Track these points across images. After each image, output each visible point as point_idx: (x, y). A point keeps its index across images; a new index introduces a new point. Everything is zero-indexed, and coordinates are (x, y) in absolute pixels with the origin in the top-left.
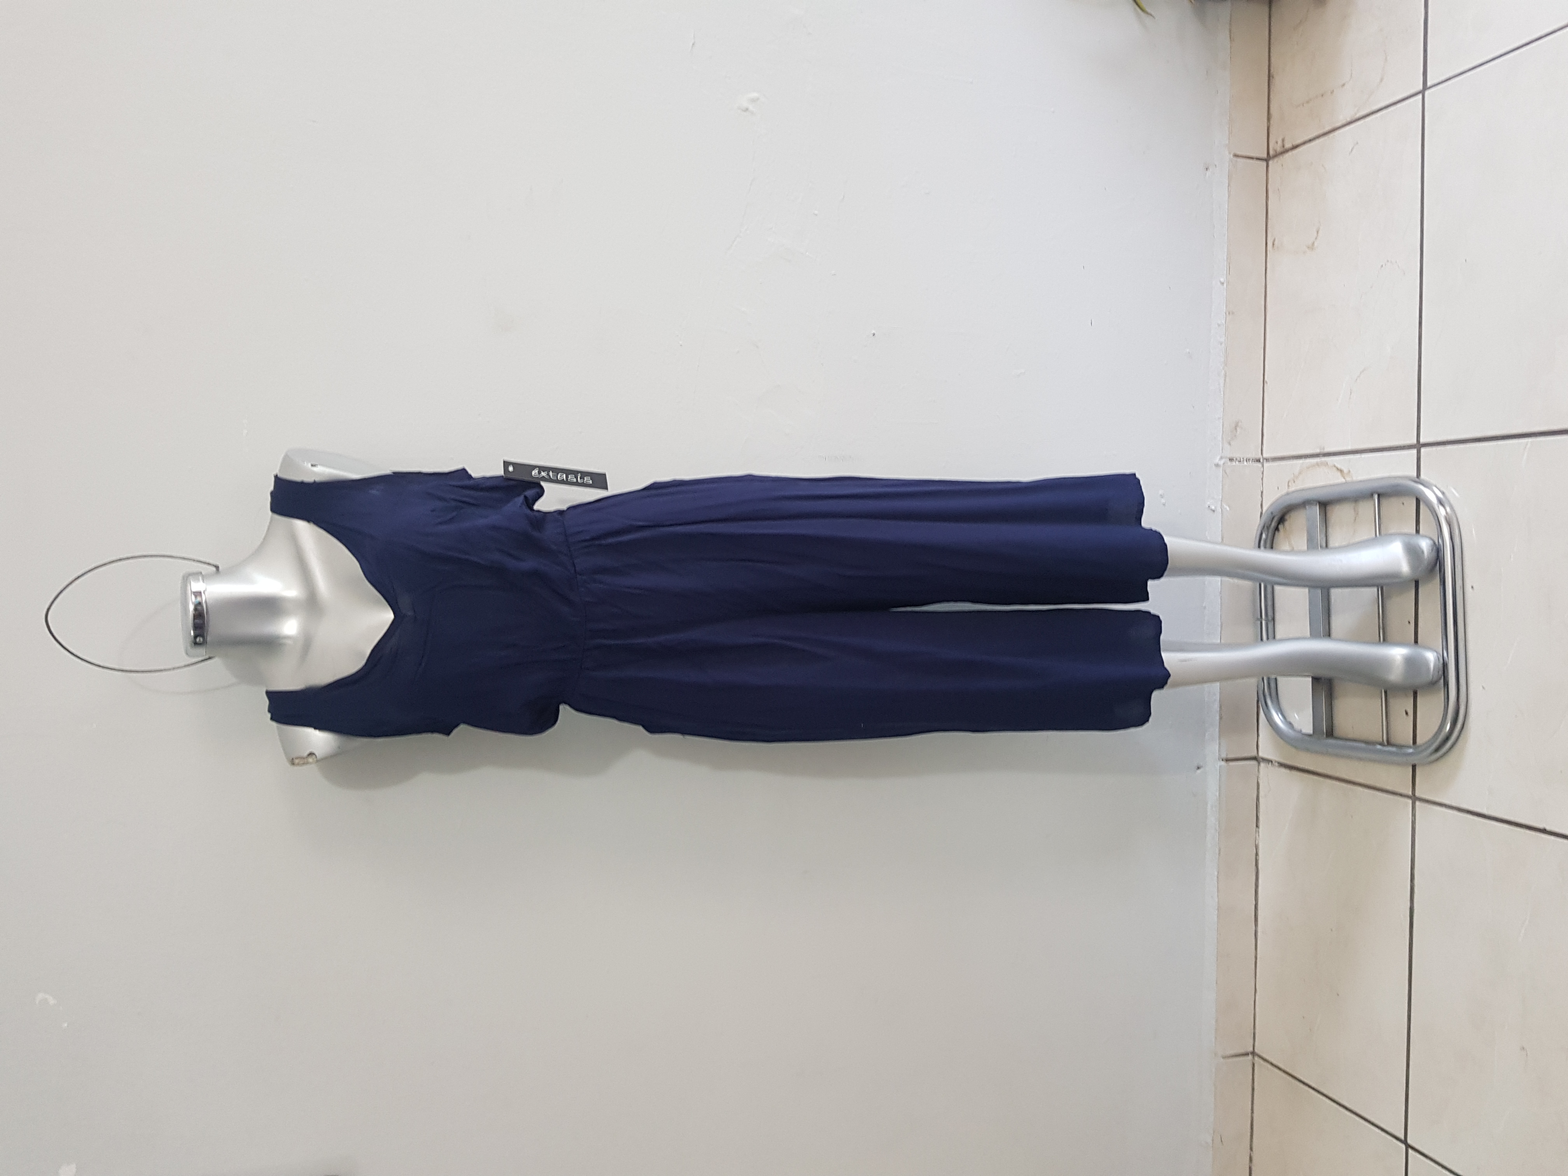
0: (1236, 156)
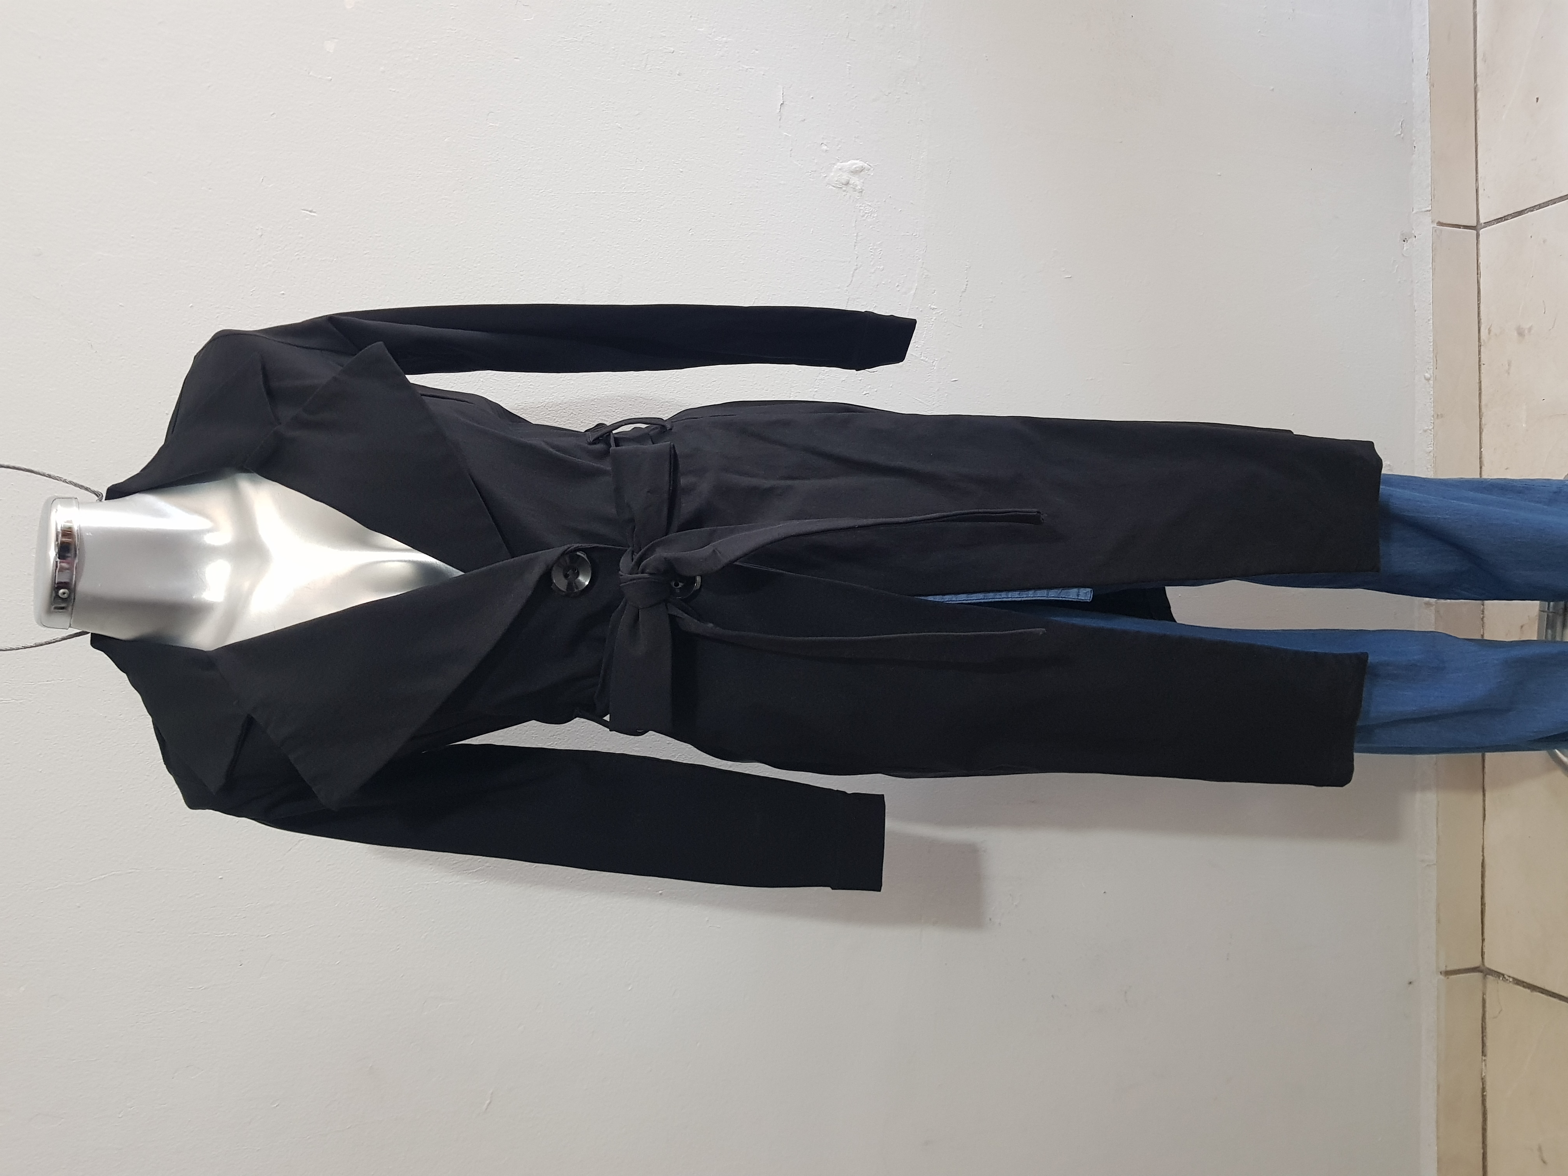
0: (1440, 224)
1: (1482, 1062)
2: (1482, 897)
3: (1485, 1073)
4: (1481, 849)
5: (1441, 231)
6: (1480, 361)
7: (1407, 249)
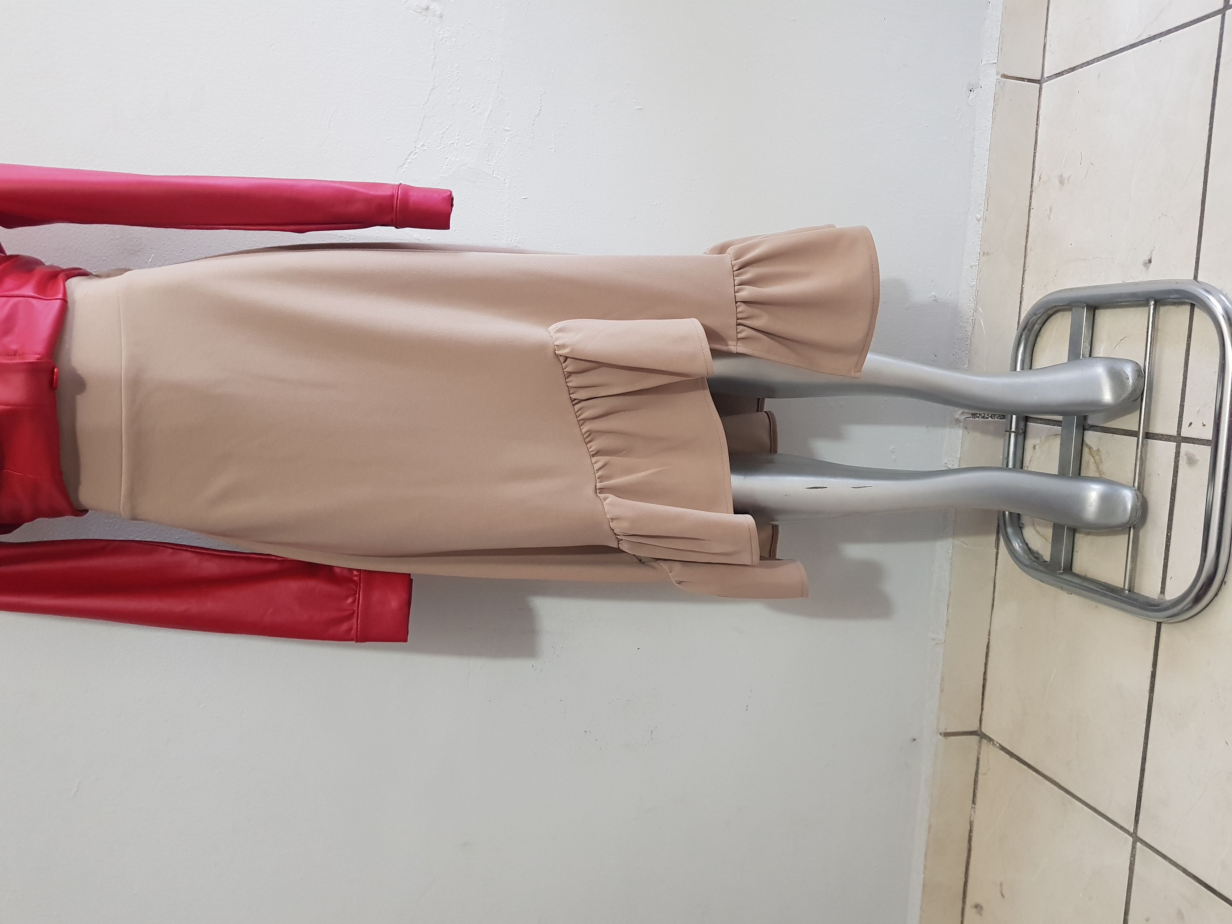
0: (1005, 76)
1: (972, 809)
2: (985, 673)
3: (973, 818)
4: (988, 633)
5: (1005, 82)
6: (1030, 206)
7: (972, 98)
